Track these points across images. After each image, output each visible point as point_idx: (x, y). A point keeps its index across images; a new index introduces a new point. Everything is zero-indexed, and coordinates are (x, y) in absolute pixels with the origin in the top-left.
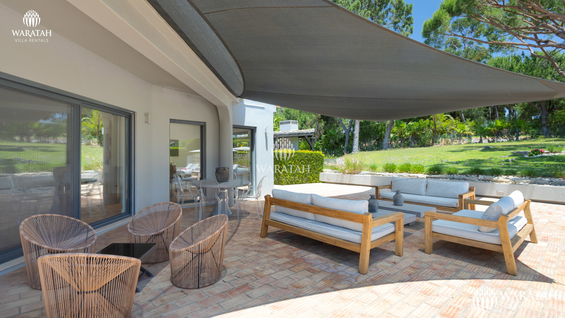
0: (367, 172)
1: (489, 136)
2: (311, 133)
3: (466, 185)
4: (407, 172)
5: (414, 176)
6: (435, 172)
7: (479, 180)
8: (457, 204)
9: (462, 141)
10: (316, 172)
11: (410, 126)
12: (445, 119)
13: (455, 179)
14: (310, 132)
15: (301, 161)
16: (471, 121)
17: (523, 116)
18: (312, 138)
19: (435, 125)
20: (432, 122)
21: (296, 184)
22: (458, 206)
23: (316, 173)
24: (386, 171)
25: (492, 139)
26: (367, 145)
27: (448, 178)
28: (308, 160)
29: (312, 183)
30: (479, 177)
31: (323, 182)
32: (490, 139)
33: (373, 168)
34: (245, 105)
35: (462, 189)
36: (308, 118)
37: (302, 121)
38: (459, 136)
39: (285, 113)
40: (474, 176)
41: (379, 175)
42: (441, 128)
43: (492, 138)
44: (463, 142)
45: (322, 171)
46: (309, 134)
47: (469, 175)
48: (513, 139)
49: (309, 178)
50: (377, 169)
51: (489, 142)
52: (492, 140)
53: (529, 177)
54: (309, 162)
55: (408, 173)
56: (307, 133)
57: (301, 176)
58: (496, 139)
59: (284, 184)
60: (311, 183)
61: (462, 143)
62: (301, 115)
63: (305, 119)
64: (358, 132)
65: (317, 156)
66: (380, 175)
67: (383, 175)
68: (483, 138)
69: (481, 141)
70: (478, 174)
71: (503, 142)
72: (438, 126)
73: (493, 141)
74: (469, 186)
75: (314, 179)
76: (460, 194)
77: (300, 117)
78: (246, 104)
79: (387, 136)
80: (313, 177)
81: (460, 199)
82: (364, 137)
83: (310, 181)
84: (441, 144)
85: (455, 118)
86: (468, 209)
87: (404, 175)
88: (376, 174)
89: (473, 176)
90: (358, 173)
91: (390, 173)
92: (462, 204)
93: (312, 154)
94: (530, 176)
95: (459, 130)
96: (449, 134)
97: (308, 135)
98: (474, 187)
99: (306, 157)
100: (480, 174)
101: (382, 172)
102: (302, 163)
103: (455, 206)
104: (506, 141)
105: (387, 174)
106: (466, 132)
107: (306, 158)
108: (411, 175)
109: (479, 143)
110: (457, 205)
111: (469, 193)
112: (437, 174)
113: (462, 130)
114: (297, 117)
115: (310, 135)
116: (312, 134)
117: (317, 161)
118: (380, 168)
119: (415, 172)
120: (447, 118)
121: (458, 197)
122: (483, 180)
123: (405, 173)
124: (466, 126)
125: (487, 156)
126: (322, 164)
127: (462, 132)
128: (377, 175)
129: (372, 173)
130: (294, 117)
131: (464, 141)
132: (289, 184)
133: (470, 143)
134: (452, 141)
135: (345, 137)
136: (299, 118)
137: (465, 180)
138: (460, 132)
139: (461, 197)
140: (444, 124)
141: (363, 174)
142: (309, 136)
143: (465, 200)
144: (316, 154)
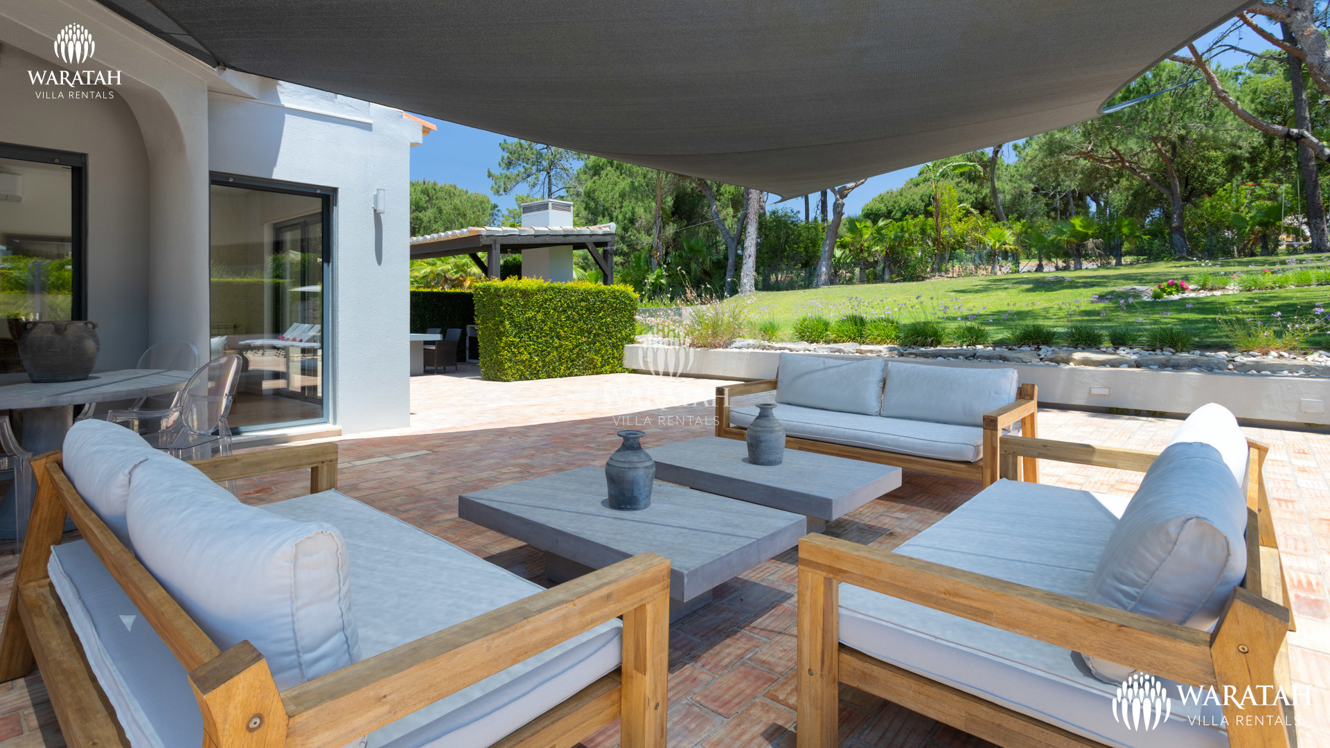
0: (751, 341)
1: (1057, 256)
2: (604, 235)
3: (1008, 379)
4: (854, 340)
5: (871, 351)
6: (926, 338)
7: (1041, 359)
8: (977, 447)
9: (998, 267)
10: (613, 343)
11: (879, 230)
12: (960, 215)
13: (978, 357)
14: (600, 232)
15: (565, 311)
16: (1018, 219)
17: (1130, 211)
18: (609, 248)
19: (938, 230)
20: (931, 221)
21: (549, 377)
22: (981, 456)
23: (614, 346)
24: (802, 338)
25: (1064, 262)
26: (780, 276)
27: (960, 354)
28: (588, 310)
29: (602, 373)
30: (1040, 352)
31: (635, 371)
32: (1061, 264)
33: (768, 331)
34: (283, 107)
35: (996, 393)
36: (640, 211)
37: (625, 218)
38: (992, 256)
39: (586, 200)
40: (1028, 349)
41: (780, 349)
42: (951, 236)
43: (1063, 259)
44: (1000, 270)
45: (632, 341)
46: (599, 237)
47: (1015, 347)
48: (1109, 263)
49: (591, 361)
50: (780, 334)
51: (1057, 269)
52: (1064, 265)
53: (1172, 350)
54: (591, 314)
55: (857, 344)
56: (591, 235)
57: (567, 354)
58: (1072, 263)
59: (510, 377)
60: (597, 374)
61: (999, 273)
62: (625, 204)
63: (633, 213)
64: (754, 242)
65: (617, 298)
66: (784, 349)
67: (791, 350)
68: (1044, 262)
69: (1040, 268)
70: (1038, 344)
71: (1089, 268)
72: (945, 232)
73: (1066, 268)
74: (1019, 382)
75: (607, 363)
76: (989, 410)
77: (621, 207)
78: (287, 105)
79: (827, 254)
80: (602, 356)
81: (989, 432)
82: (772, 258)
83: (595, 367)
84: (950, 275)
85: (982, 212)
86: (1015, 478)
87: (846, 349)
88: (772, 348)
89: (1026, 348)
90: (727, 346)
91: (812, 342)
92: (994, 449)
93: (599, 293)
94: (1174, 347)
95: (993, 241)
96: (968, 250)
97: (595, 239)
98: (1033, 386)
99: (582, 300)
100: (1044, 344)
101: (791, 340)
102: (568, 318)
103: (970, 457)
104: (1095, 267)
105: (802, 347)
106: (1007, 246)
107: (583, 304)
108: (864, 347)
109: (1036, 271)
110: (977, 453)
111: (1019, 409)
112: (931, 345)
113: (999, 241)
114: (613, 209)
115: (602, 239)
116: (608, 239)
117: (615, 310)
118: (789, 331)
119: (875, 339)
120: (964, 212)
121: (981, 421)
122: (1051, 360)
123: (851, 343)
124: (1008, 233)
125: (1057, 298)
126: (631, 320)
127: (997, 245)
128: (776, 349)
129: (766, 343)
130: (607, 209)
131: (1003, 269)
132: (527, 379)
133: (1018, 272)
134: (977, 267)
135: (726, 258)
136: (618, 211)
137: (1004, 359)
138: (995, 245)
139: (990, 423)
140: (959, 228)
141: (740, 348)
142: (598, 244)
143: (1004, 441)
144: (613, 292)
